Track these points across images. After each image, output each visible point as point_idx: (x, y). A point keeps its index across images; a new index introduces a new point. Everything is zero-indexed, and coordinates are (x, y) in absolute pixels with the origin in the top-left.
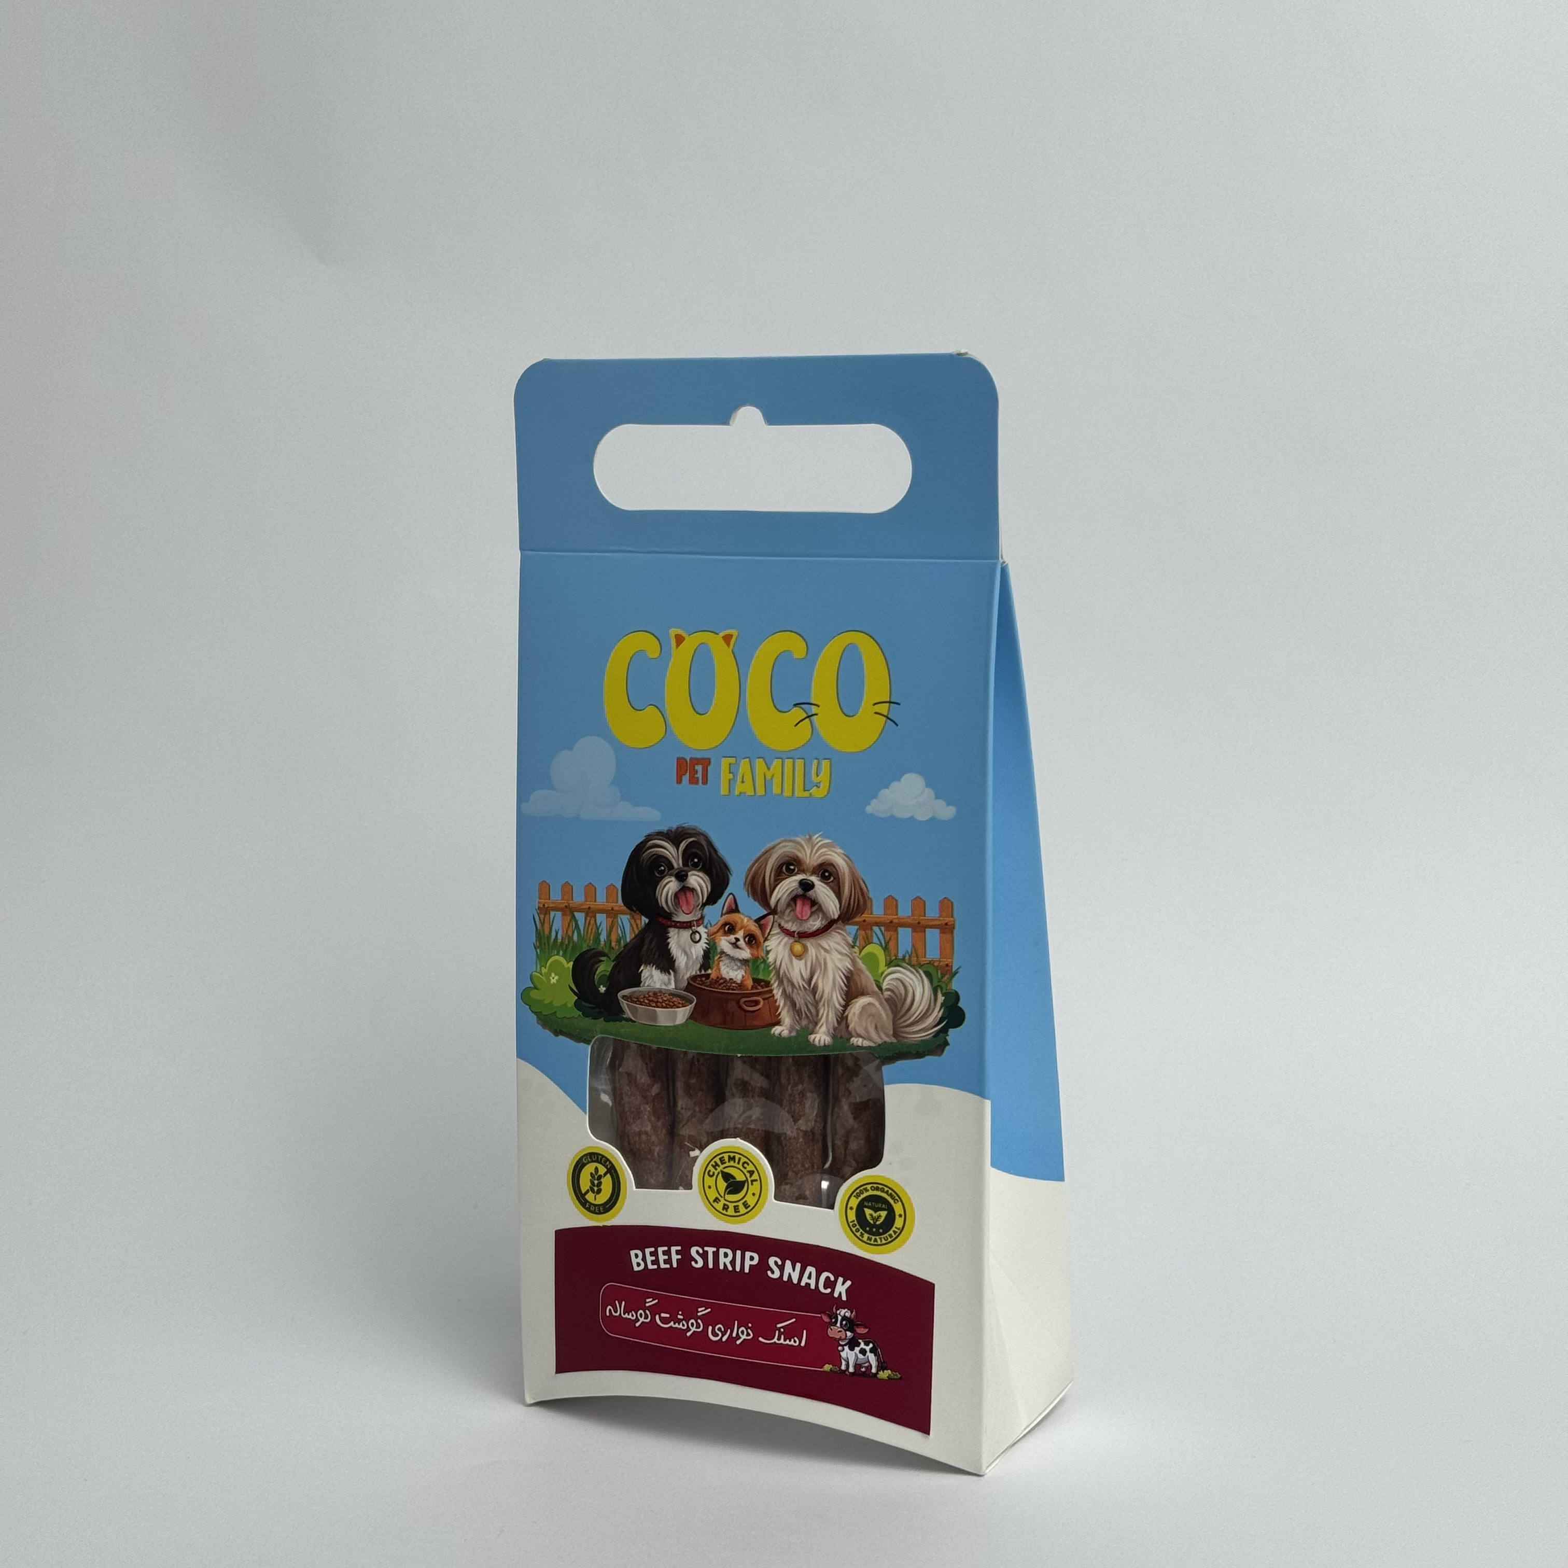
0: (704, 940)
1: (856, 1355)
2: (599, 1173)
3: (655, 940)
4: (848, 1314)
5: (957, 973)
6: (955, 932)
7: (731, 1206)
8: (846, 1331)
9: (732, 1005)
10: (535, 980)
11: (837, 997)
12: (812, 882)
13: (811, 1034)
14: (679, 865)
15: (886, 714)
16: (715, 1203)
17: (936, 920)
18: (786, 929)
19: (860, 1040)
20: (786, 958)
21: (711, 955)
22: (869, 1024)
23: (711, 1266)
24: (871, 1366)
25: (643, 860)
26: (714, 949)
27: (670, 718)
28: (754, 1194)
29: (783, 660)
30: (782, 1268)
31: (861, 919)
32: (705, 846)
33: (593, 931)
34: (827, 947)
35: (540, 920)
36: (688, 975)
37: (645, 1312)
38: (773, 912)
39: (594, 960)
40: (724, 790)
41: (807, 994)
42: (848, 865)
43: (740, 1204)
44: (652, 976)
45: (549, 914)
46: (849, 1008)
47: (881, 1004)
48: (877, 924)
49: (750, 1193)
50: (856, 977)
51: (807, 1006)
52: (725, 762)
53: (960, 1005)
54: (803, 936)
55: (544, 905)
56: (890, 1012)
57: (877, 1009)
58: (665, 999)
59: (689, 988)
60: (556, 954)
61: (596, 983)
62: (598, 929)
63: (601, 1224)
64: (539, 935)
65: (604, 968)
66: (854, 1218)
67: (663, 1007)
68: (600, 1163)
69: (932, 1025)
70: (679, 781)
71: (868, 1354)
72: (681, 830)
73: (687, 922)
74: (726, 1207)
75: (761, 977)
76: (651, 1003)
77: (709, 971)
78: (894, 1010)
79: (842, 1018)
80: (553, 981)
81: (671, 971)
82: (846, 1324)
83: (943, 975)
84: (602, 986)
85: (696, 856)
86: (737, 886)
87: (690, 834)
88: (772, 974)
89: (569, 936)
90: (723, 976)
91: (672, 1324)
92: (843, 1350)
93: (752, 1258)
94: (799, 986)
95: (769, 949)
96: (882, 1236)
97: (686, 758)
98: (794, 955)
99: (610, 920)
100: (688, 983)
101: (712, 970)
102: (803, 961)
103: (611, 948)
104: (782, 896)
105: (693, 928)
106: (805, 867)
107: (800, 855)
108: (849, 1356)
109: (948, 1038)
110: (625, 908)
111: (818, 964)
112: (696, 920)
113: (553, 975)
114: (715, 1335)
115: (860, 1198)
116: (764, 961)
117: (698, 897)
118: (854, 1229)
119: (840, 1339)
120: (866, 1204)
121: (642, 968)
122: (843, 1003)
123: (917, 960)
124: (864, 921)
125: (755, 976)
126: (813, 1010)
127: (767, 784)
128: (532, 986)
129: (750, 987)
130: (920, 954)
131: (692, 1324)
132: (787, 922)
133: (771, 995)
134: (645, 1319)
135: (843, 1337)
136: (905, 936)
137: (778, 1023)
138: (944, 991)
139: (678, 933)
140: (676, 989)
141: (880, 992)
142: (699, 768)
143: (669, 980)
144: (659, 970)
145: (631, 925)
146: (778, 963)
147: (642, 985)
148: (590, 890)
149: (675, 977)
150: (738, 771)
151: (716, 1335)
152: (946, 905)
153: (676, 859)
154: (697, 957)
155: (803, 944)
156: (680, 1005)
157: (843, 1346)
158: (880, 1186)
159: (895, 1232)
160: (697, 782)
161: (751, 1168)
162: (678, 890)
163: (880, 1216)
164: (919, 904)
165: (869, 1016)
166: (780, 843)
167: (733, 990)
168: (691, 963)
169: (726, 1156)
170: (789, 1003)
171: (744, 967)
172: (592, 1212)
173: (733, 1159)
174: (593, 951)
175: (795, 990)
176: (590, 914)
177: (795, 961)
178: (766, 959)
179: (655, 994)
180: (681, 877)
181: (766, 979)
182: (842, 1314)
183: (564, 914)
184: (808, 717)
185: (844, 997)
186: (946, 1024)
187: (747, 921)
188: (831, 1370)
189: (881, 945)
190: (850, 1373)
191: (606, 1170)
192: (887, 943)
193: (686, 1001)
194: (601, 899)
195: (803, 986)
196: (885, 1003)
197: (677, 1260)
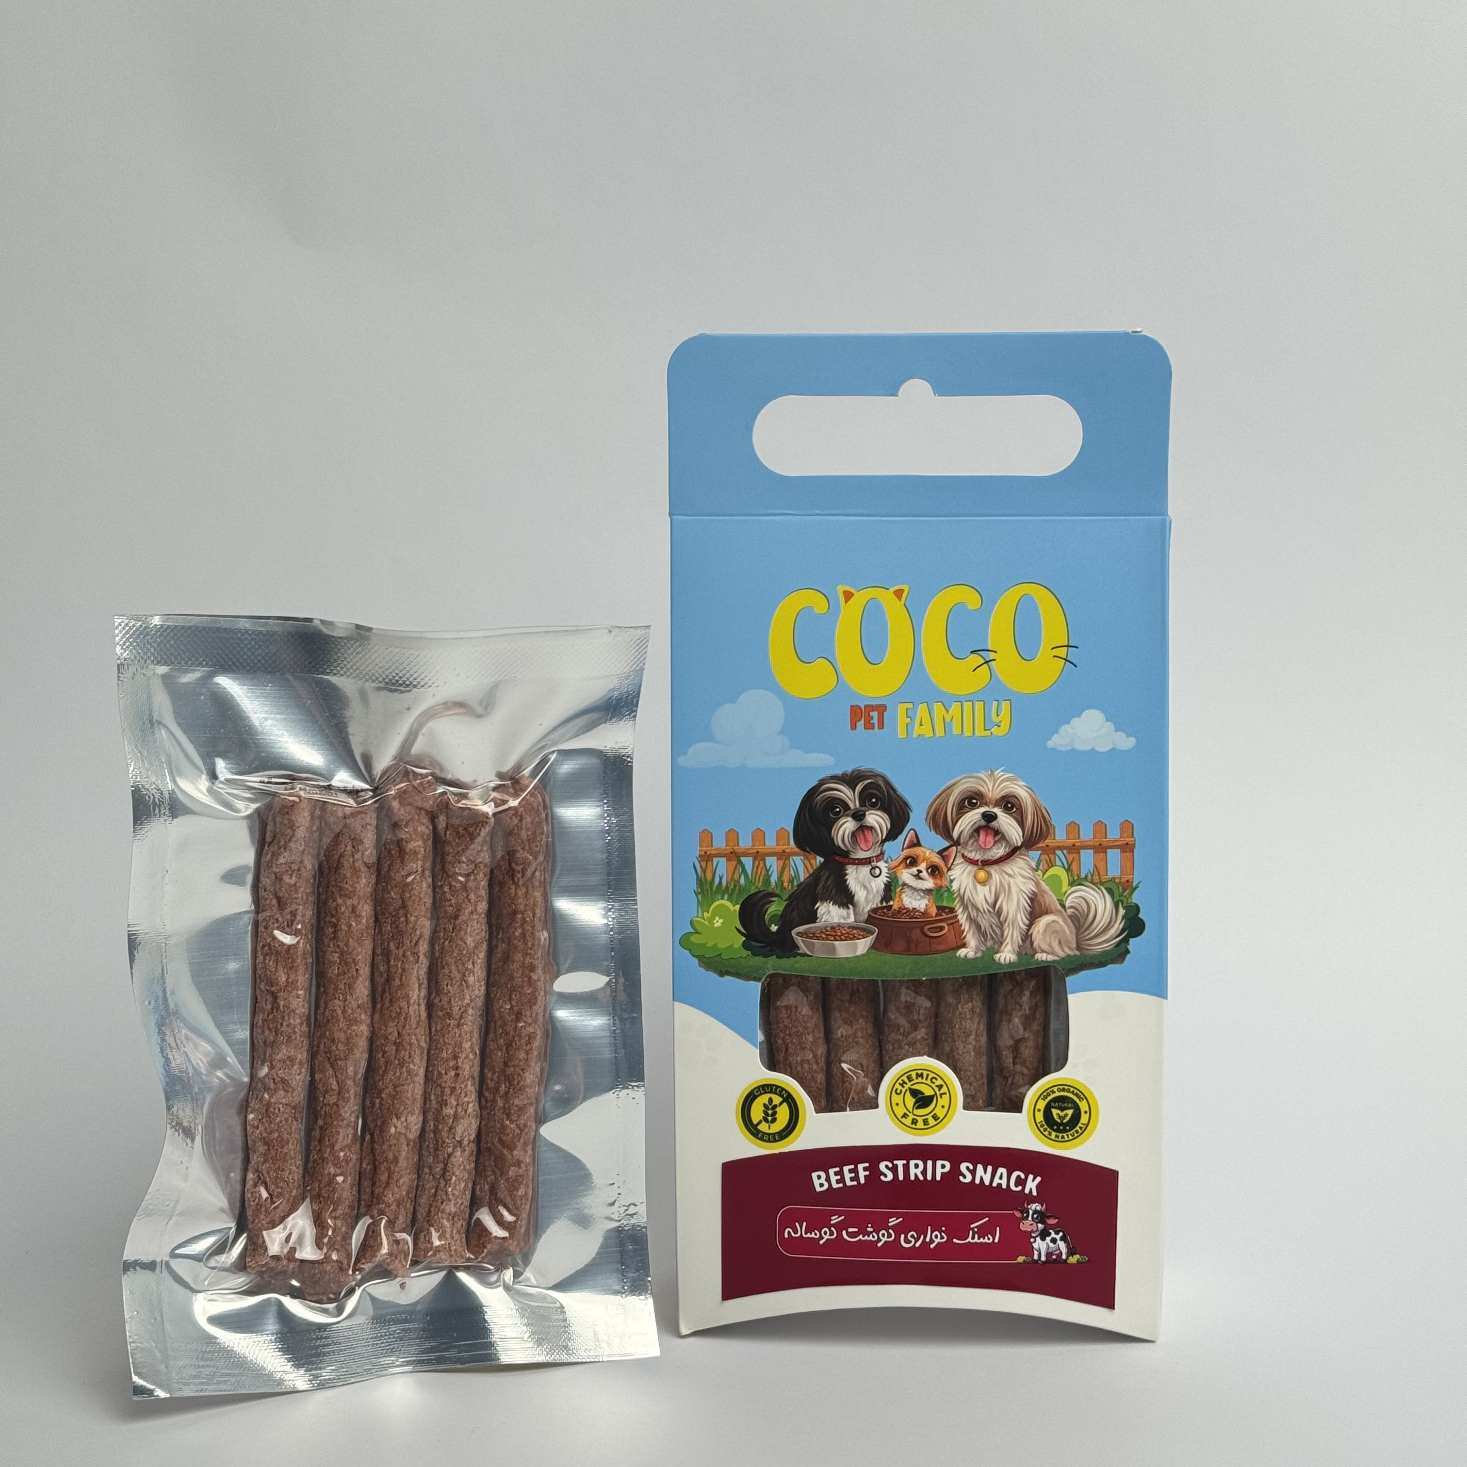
0: (884, 874)
1: (1047, 1244)
2: (774, 1104)
3: (832, 877)
4: (1039, 1208)
5: (1138, 887)
6: (1135, 850)
7: (920, 1120)
8: (1037, 1223)
9: (916, 933)
10: (696, 925)
11: (1022, 918)
12: (996, 814)
13: (997, 953)
14: (855, 806)
15: (1065, 657)
16: (904, 1119)
17: (1116, 841)
18: (969, 858)
19: (1045, 955)
20: (971, 883)
21: (892, 888)
22: (1053, 940)
23: (901, 1177)
24: (1061, 1253)
25: (816, 805)
26: (895, 881)
27: (841, 669)
28: (943, 1107)
29: (957, 612)
30: (973, 1172)
31: (1045, 845)
32: (883, 786)
33: (763, 873)
34: (1011, 872)
35: (701, 866)
36: (868, 908)
37: (830, 1230)
38: (957, 843)
39: (761, 903)
40: (901, 733)
41: (993, 917)
42: (1031, 796)
43: (930, 1117)
44: (829, 912)
45: (712, 861)
46: (1033, 926)
47: (1064, 920)
48: (1059, 848)
49: (939, 1106)
50: (1039, 898)
51: (991, 927)
52: (902, 709)
53: (1140, 916)
54: (986, 863)
55: (706, 853)
56: (1073, 928)
57: (1061, 926)
58: (844, 932)
59: (870, 919)
60: (720, 898)
61: (767, 923)
62: (768, 871)
63: (777, 1151)
64: (701, 882)
65: (775, 908)
66: (1042, 1119)
67: (841, 940)
68: (775, 1093)
69: (1114, 936)
70: (854, 727)
71: (1059, 1242)
72: (856, 773)
73: (866, 858)
74: (914, 1122)
75: (945, 904)
76: (829, 937)
77: (891, 903)
78: (1077, 925)
79: (1027, 937)
80: (719, 924)
81: (850, 906)
82: (1037, 1217)
83: (1124, 890)
84: (773, 925)
85: (875, 796)
86: (918, 821)
87: (866, 776)
88: (957, 900)
89: (735, 881)
90: (906, 907)
91: (861, 1237)
92: (1035, 1241)
93: (943, 1166)
94: (984, 909)
95: (952, 878)
96: (1069, 1133)
97: (860, 705)
98: (980, 883)
99: (781, 862)
100: (869, 915)
101: (893, 901)
102: (987, 887)
103: (783, 888)
104: (965, 828)
105: (872, 864)
106: (988, 801)
107: (981, 788)
108: (1041, 1246)
109: (1129, 947)
110: (797, 850)
111: (1002, 889)
112: (876, 856)
113: (717, 918)
114: (907, 1241)
115: (1047, 1100)
116: (948, 890)
117: (878, 835)
118: (1042, 1129)
119: (1032, 1231)
120: (1053, 1104)
121: (818, 905)
122: (1027, 922)
123: (1100, 878)
124: (1047, 846)
125: (939, 904)
126: (998, 931)
127: (947, 726)
128: (693, 931)
129: (934, 915)
130: (1102, 872)
131: (883, 1235)
132: (971, 852)
133: (954, 921)
134: (830, 1235)
135: (1035, 1229)
136: (1087, 859)
137: (964, 946)
138: (1125, 905)
139: (857, 869)
140: (855, 921)
141: (1063, 910)
142: (875, 714)
143: (848, 914)
144: (837, 906)
145: (804, 863)
146: (962, 891)
147: (818, 921)
148: (759, 835)
149: (854, 910)
150: (916, 715)
151: (909, 1241)
152: (1127, 827)
153: (853, 801)
154: (877, 891)
155: (987, 871)
156: (860, 937)
157: (1035, 1238)
158: (1066, 1087)
159: (1081, 1128)
160: (873, 728)
161: (939, 1082)
162: (855, 829)
163: (1066, 1115)
164: (1100, 827)
165: (1052, 933)
166: (960, 781)
167: (916, 918)
168: (871, 896)
169: (914, 1074)
170: (973, 926)
171: (928, 897)
172: (765, 1141)
173: (921, 1075)
174: (761, 894)
175: (980, 914)
176: (759, 858)
177: (979, 886)
178: (948, 885)
179: (833, 928)
180: (858, 816)
181: (950, 905)
182: (1033, 1208)
183: (728, 860)
184: (986, 662)
185: (1028, 917)
186: (1126, 935)
187: (930, 853)
188: (1024, 1261)
189: (1064, 867)
190: (1042, 1262)
191: (781, 1099)
192: (1069, 866)
193: (868, 933)
194: (771, 843)
195: (988, 910)
196: (1068, 919)
197: (865, 1176)
